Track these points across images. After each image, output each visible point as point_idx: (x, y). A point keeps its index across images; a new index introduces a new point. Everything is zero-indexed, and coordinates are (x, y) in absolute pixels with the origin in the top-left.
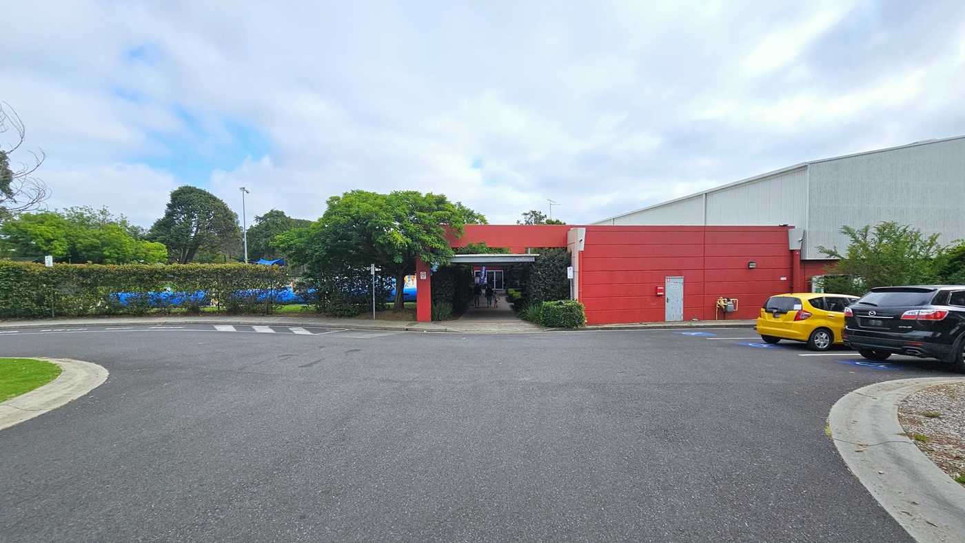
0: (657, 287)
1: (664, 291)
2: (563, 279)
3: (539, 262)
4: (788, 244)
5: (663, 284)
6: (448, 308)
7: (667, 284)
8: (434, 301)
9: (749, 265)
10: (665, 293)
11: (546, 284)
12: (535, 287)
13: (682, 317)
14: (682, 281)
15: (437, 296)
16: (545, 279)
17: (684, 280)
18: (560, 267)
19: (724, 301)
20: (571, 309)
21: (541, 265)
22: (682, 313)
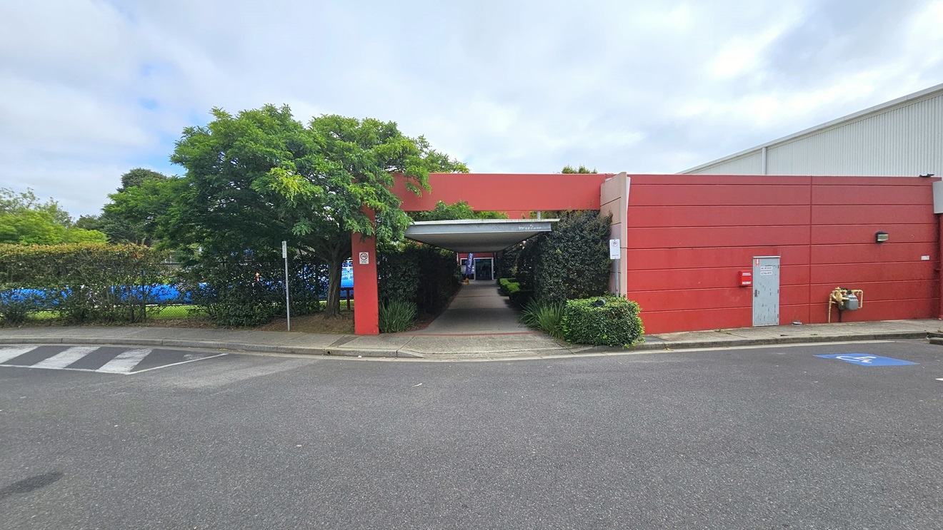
0: (740, 273)
1: (750, 278)
2: (599, 261)
3: (557, 233)
4: (933, 205)
5: (749, 267)
6: (409, 311)
7: (755, 269)
8: (384, 300)
9: (877, 237)
10: (752, 283)
11: (569, 270)
12: (550, 275)
13: (778, 320)
14: (777, 262)
15: (390, 292)
16: (567, 261)
17: (781, 262)
18: (593, 241)
19: (843, 293)
20: (619, 313)
21: (559, 239)
22: (778, 312)
